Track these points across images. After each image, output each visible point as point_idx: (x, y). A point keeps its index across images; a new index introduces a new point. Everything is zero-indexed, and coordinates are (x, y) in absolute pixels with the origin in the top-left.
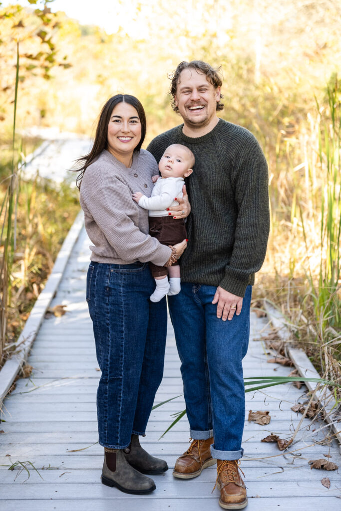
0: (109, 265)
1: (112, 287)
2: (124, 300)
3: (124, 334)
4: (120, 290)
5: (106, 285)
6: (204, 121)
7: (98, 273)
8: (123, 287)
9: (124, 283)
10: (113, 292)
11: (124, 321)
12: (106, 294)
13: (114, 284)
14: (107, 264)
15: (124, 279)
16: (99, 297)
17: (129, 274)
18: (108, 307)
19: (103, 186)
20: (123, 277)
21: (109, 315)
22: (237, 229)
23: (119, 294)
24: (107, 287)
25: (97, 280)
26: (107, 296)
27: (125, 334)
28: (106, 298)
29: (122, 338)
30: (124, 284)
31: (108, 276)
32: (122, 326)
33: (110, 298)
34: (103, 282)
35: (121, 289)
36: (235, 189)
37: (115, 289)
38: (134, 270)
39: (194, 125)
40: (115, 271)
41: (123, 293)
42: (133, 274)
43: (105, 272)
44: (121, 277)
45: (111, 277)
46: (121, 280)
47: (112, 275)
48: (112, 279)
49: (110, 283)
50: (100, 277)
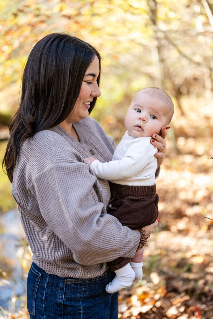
1: (68, 303)
4: (80, 306)
5: (60, 301)
7: (48, 284)
8: (83, 301)
10: (70, 309)
12: (59, 313)
13: (70, 300)
15: (85, 291)
16: (49, 316)
17: (91, 284)
20: (83, 289)
23: (77, 312)
24: (61, 304)
25: (46, 293)
26: (61, 316)
30: (84, 298)
31: (62, 289)
34: (56, 297)
35: (81, 304)
37: (72, 307)
40: (72, 281)
41: (84, 310)
42: (95, 283)
43: (58, 283)
44: (80, 289)
45: (67, 291)
46: (81, 293)
47: (68, 287)
48: (67, 293)
49: (66, 298)
50: (51, 289)
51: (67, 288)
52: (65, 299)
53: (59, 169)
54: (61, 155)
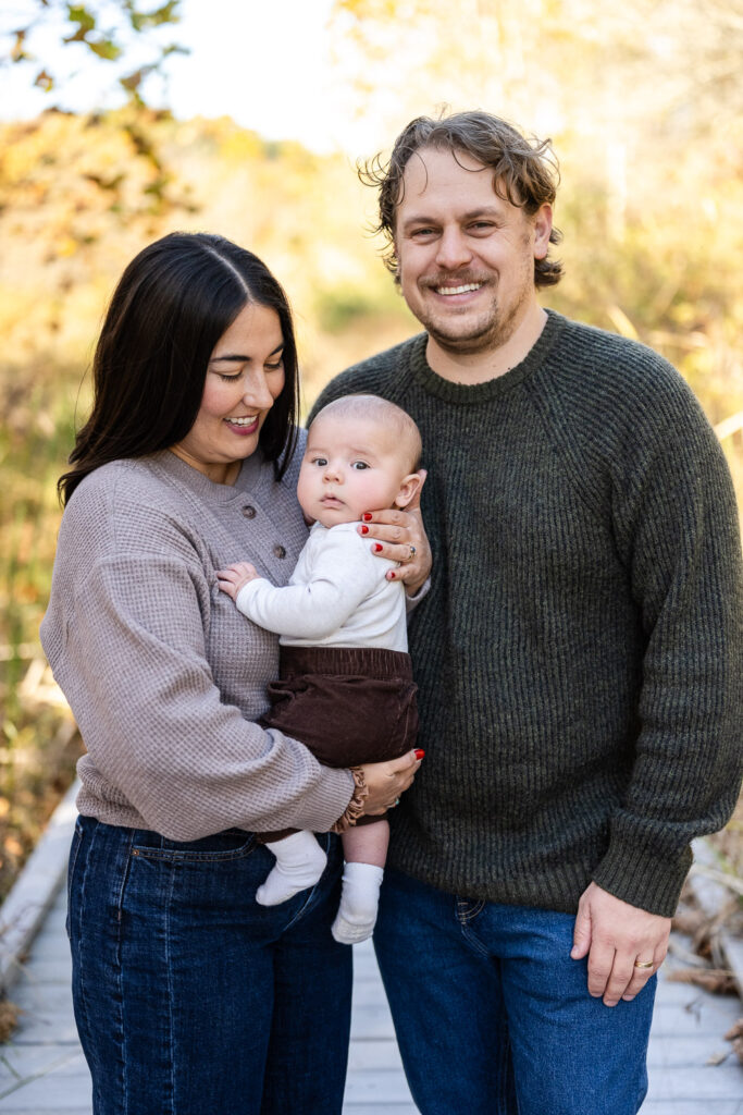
0: (127, 831)
1: (132, 909)
2: (172, 959)
3: (173, 1071)
4: (161, 921)
5: (114, 901)
6: (486, 331)
7: (93, 853)
8: (172, 911)
9: (176, 897)
10: (136, 927)
11: (173, 1027)
12: (112, 932)
13: (139, 900)
14: (123, 828)
15: (177, 885)
16: (90, 937)
17: (196, 869)
18: (119, 978)
19: (110, 558)
20: (174, 877)
21: (122, 1006)
22: (647, 688)
23: (155, 935)
24: (116, 908)
25: (88, 878)
26: (115, 939)
27: (179, 1073)
28: (111, 945)
29: (169, 1087)
30: (173, 901)
31: (120, 871)
32: (167, 1045)
33: (125, 947)
34: (106, 890)
35: (165, 917)
36: (631, 557)
37: (142, 919)
38: (214, 857)
39: (454, 344)
40: (145, 853)
41: (171, 933)
42: (208, 869)
43: (113, 854)
44: (165, 877)
45: (131, 877)
46: (165, 887)
47: (135, 867)
48: (132, 882)
49: (129, 894)
50: (97, 869)
51: (132, 870)
52: (125, 897)
53: (120, 566)
54: (128, 534)
